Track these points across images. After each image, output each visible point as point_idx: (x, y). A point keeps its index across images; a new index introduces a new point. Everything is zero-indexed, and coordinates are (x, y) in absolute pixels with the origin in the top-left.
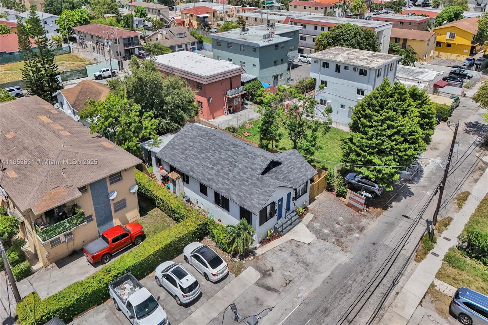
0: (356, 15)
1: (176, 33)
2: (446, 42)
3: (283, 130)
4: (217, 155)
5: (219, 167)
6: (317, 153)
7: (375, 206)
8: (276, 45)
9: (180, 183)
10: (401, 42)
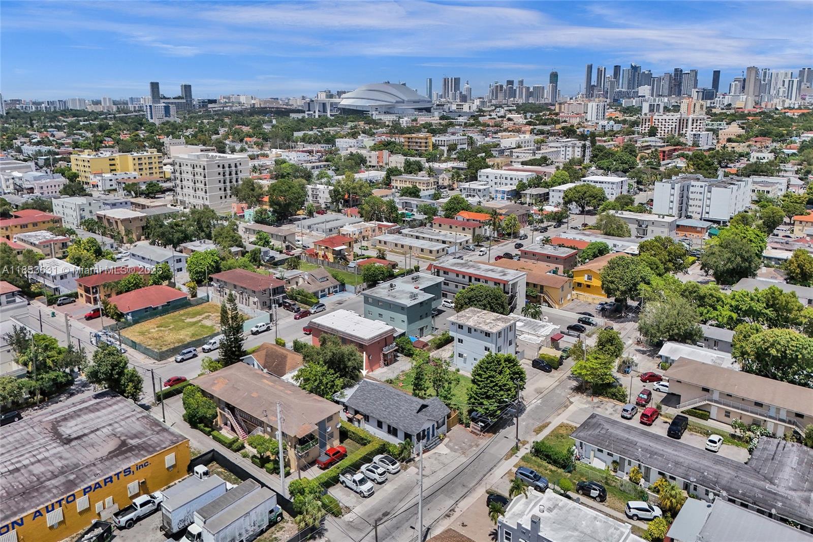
0: (509, 234)
1: (319, 277)
2: (585, 283)
3: (429, 384)
4: (387, 402)
5: (390, 410)
6: (453, 398)
7: (488, 431)
8: (421, 303)
9: (363, 421)
10: (539, 288)
